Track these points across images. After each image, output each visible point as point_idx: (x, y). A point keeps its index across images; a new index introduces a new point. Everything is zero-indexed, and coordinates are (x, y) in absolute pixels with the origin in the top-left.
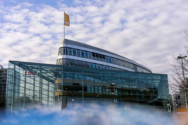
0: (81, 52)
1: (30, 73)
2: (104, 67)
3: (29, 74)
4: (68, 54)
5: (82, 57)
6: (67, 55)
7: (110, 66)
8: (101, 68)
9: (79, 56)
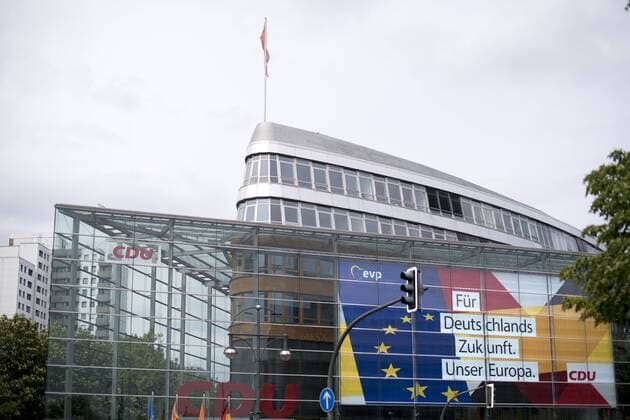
0: (327, 174)
1: (132, 253)
2: (420, 229)
3: (128, 256)
4: (280, 180)
5: (334, 191)
6: (275, 185)
7: (442, 229)
8: (408, 235)
9: (321, 188)
